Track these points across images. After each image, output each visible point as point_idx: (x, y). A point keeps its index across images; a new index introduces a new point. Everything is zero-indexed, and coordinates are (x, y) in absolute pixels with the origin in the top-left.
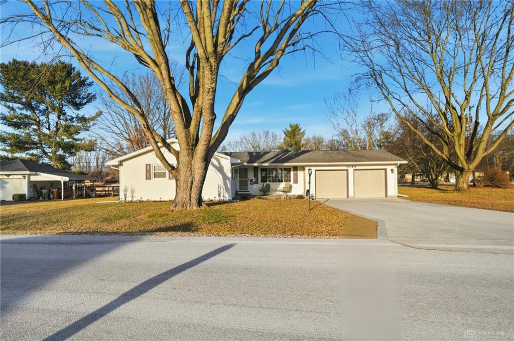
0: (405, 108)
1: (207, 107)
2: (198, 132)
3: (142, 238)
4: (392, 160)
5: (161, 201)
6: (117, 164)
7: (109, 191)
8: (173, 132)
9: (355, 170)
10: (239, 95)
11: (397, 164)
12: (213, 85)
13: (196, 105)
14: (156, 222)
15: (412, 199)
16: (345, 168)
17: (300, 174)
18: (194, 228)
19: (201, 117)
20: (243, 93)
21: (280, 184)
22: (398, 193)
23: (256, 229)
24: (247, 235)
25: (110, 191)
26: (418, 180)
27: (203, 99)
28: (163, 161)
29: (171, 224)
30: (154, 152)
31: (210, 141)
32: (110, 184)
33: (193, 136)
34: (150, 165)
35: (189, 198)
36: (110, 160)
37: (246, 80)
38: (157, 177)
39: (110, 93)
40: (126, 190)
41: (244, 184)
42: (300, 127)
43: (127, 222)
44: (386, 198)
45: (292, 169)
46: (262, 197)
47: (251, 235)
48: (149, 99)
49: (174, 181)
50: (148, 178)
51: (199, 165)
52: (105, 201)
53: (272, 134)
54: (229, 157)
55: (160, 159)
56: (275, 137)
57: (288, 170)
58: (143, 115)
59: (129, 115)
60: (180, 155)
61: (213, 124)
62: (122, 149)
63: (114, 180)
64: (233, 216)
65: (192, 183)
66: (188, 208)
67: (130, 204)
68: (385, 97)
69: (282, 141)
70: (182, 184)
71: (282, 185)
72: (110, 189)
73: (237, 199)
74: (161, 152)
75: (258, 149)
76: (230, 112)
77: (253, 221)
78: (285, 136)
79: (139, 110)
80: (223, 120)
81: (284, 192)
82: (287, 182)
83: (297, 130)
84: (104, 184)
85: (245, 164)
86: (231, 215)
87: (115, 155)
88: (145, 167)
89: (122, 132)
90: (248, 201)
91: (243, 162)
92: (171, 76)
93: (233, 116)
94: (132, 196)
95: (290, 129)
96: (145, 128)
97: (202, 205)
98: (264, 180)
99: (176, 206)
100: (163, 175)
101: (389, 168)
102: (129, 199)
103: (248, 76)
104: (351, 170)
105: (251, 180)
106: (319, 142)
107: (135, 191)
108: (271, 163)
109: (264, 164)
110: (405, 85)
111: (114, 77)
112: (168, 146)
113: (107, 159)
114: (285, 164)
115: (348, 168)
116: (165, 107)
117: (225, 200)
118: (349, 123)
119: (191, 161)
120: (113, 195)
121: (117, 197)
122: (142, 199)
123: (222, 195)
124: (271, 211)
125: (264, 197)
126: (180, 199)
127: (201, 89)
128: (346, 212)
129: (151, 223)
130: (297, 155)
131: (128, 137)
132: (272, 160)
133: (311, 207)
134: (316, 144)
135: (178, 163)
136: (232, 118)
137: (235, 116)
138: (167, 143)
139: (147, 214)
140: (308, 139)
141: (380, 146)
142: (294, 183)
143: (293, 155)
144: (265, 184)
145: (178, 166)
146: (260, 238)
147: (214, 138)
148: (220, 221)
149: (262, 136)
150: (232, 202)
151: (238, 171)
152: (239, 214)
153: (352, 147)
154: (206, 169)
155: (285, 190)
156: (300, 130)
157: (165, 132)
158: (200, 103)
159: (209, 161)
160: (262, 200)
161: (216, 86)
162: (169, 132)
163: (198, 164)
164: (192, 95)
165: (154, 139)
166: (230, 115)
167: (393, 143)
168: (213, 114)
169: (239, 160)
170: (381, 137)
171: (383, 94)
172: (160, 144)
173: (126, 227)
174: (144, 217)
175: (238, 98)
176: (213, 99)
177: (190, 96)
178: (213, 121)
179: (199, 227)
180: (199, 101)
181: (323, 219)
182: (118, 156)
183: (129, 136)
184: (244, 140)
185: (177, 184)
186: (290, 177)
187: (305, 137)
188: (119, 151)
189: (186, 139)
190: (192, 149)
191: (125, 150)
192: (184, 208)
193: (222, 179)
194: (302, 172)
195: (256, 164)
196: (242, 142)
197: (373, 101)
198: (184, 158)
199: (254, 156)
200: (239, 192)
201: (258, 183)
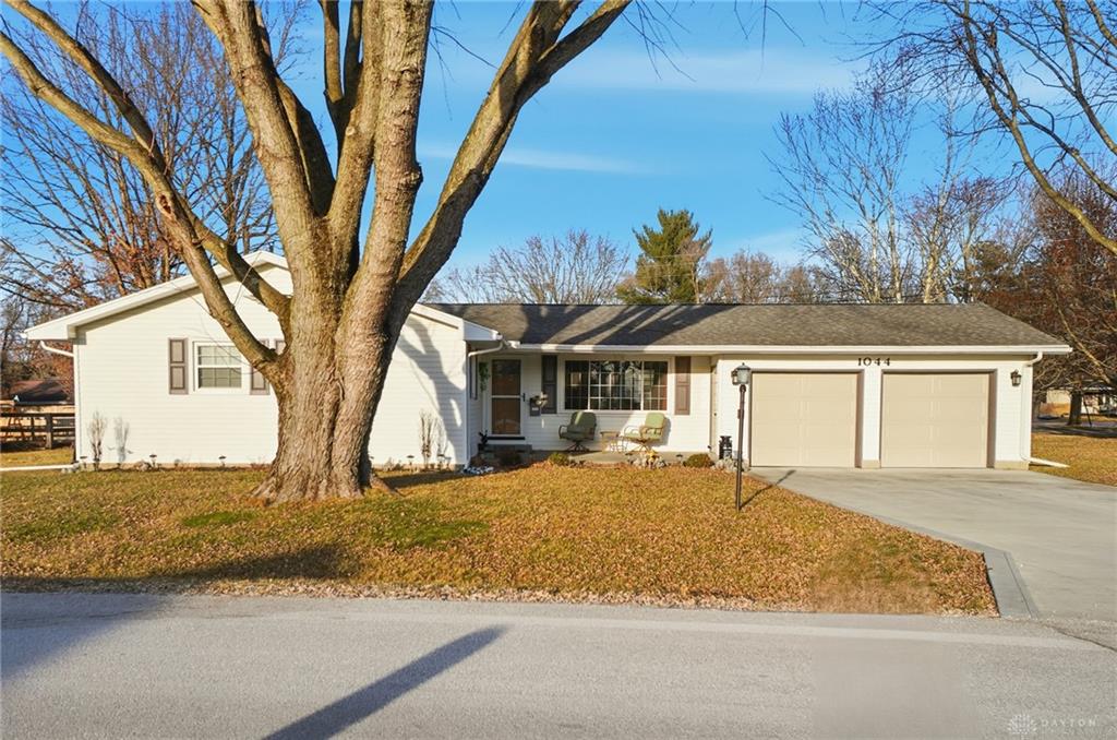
0: (1069, 160)
1: (393, 138)
2: (357, 230)
3: (170, 603)
4: (1015, 342)
5: (223, 469)
6: (65, 336)
7: (33, 429)
8: (260, 230)
9: (885, 372)
10: (503, 100)
11: (1035, 356)
12: (414, 61)
13: (350, 132)
14: (212, 542)
15: (1082, 475)
16: (853, 365)
17: (699, 381)
18: (345, 565)
19: (367, 178)
20: (517, 91)
21: (628, 416)
22: (1032, 455)
23: (559, 570)
24: (539, 594)
25: (40, 429)
26: (1091, 410)
27: (376, 109)
28: (235, 329)
29: (265, 550)
30: (200, 297)
31: (399, 262)
32: (39, 406)
33: (341, 244)
34: (183, 342)
35: (324, 460)
36: (36, 324)
37: (527, 45)
38: (209, 385)
39: (34, 77)
40: (97, 429)
41: (506, 413)
42: (693, 223)
43: (108, 542)
44: (990, 471)
45: (672, 366)
46: (571, 458)
47: (555, 592)
48: (174, 110)
49: (271, 399)
50: (178, 386)
51: (363, 346)
52: (24, 464)
53: (599, 244)
54: (459, 322)
55: (222, 321)
56: (607, 255)
57: (658, 368)
58: (158, 163)
59: (103, 166)
60: (294, 308)
61: (411, 201)
62: (79, 284)
63: (51, 390)
64: (478, 524)
65: (336, 408)
66: (322, 493)
67: (115, 476)
68: (1003, 117)
69: (632, 268)
70: (299, 411)
71: (637, 420)
72: (37, 423)
73: (484, 464)
74: (225, 297)
75: (548, 295)
76: (471, 162)
77: (546, 541)
78: (642, 252)
79: (145, 146)
80: (446, 188)
81: (643, 442)
82: (654, 408)
83: (682, 232)
84: (17, 405)
85: (514, 344)
86: (470, 519)
87: (52, 306)
88: (167, 348)
89: (77, 223)
90: (523, 472)
91: (507, 337)
92: (260, 23)
93: (479, 176)
94: (122, 449)
95: (658, 229)
96: (167, 208)
97: (368, 485)
98: (575, 400)
99: (279, 487)
100: (229, 378)
101: (1004, 369)
102: (109, 458)
103: (534, 32)
104: (872, 372)
105: (533, 401)
106: (756, 272)
107: (131, 432)
108: (603, 342)
109: (578, 348)
110: (1076, 77)
111: (45, 16)
112: (250, 277)
113: (24, 318)
114: (651, 349)
115: (863, 366)
116: (232, 138)
117: (445, 467)
118: (868, 209)
119: (334, 330)
120: (49, 443)
121: (65, 451)
122: (158, 461)
123: (434, 449)
124: (607, 510)
125: (578, 459)
126: (292, 463)
127: (368, 75)
128: (865, 518)
129: (192, 544)
130: (691, 316)
131: (100, 244)
132: (607, 334)
133: (744, 498)
134: (745, 280)
135: (288, 337)
136: (476, 182)
137: (487, 176)
138: (248, 266)
139: (179, 514)
140: (721, 263)
141: (964, 293)
142: (676, 413)
143: (675, 318)
144: (580, 413)
145: (287, 348)
146: (586, 605)
147: (412, 252)
148: (434, 539)
149: (564, 252)
150: (468, 474)
151: (489, 367)
152: (499, 516)
153: (872, 292)
154: (384, 359)
155: (646, 437)
156: (693, 232)
157: (232, 230)
158: (364, 127)
159: (394, 331)
160: (568, 468)
161: (423, 62)
162: (246, 228)
163: (356, 340)
164: (333, 98)
165: (202, 250)
166: (471, 172)
167: (1011, 282)
168: (412, 166)
169: (495, 333)
170: (973, 261)
171: (996, 107)
172: (221, 270)
173: (105, 560)
174: (166, 523)
175: (498, 113)
176: (414, 113)
177: (328, 99)
178: (412, 189)
179: (363, 560)
180: (362, 119)
181: (788, 540)
182: (67, 309)
183: (105, 239)
184: (503, 265)
185: (281, 410)
186: (664, 392)
187: (712, 256)
188: (66, 291)
189: (316, 253)
190: (337, 290)
191: (89, 288)
192: (310, 494)
193: (434, 396)
194: (707, 376)
195: (548, 347)
196: (494, 271)
197: (956, 134)
198: (308, 319)
199: (544, 319)
200: (489, 438)
201: (555, 412)
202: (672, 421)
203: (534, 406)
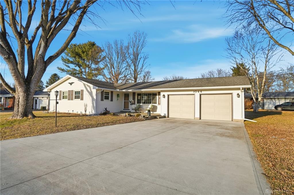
9: (201, 95)
16: (192, 93)
21: (148, 105)
22: (245, 118)
38: (64, 99)
44: (232, 122)
45: (158, 94)
50: (60, 99)
57: (155, 95)
82: (154, 103)
85: (118, 90)
98: (139, 102)
101: (235, 93)
104: (197, 94)
108: (135, 89)
109: (129, 90)
186: (156, 100)
195: (124, 90)
200: (124, 109)
201: (135, 104)
202: (158, 106)
203: (131, 103)
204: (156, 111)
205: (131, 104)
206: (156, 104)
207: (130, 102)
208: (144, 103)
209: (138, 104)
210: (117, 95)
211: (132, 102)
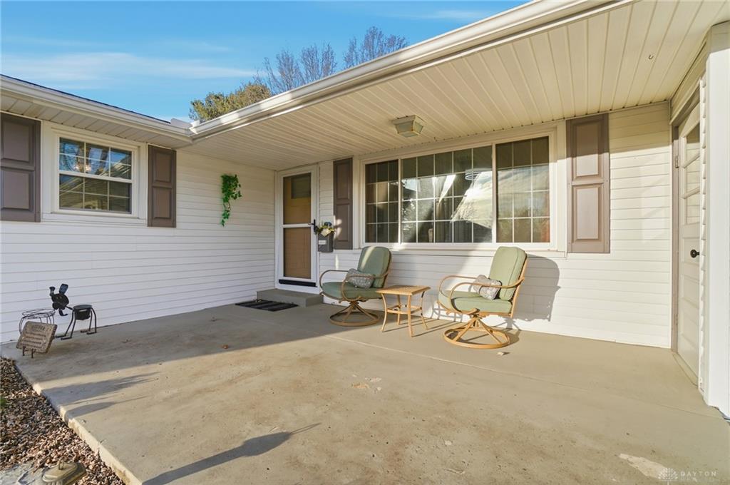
45: (558, 143)
71: (481, 263)
98: (382, 226)
142: (571, 250)
144: (371, 248)
200: (281, 282)
201: (350, 247)
202: (561, 264)
203: (321, 238)
204: (545, 314)
205: (321, 249)
206: (543, 236)
207: (318, 231)
208: (422, 235)
209: (373, 246)
210: (220, 181)
211: (326, 232)
